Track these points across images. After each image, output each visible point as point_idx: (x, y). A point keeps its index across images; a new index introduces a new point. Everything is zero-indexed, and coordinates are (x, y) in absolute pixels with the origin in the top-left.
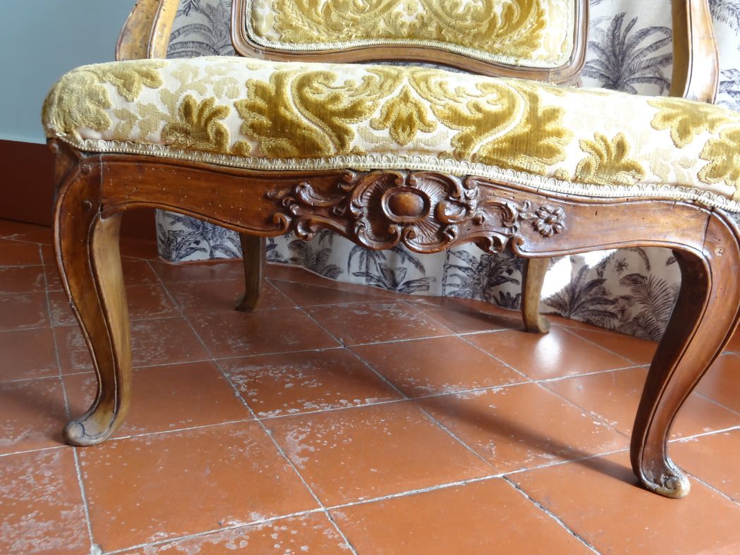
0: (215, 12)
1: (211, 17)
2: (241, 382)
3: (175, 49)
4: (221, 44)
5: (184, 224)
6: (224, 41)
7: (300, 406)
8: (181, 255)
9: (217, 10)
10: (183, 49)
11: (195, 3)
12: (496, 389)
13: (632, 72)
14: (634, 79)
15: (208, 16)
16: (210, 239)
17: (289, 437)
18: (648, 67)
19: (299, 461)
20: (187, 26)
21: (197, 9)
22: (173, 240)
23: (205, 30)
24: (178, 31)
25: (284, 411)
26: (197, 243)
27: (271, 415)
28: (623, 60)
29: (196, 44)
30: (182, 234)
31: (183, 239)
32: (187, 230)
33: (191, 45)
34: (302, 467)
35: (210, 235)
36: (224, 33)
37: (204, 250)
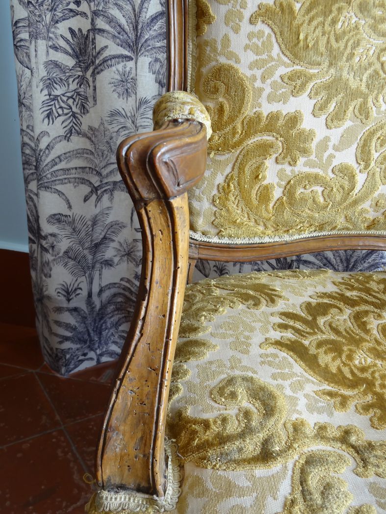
0: (96, 133)
1: (93, 139)
3: (57, 176)
4: (103, 164)
5: (72, 342)
6: (106, 161)
8: (70, 369)
9: (98, 130)
10: (65, 176)
11: (76, 128)
15: (89, 138)
16: (96, 349)
20: (69, 152)
21: (78, 133)
22: (62, 357)
23: (88, 154)
24: (59, 157)
26: (85, 355)
29: (79, 170)
30: (71, 351)
31: (72, 355)
32: (74, 346)
33: (74, 171)
35: (97, 345)
36: (106, 152)
37: (91, 359)
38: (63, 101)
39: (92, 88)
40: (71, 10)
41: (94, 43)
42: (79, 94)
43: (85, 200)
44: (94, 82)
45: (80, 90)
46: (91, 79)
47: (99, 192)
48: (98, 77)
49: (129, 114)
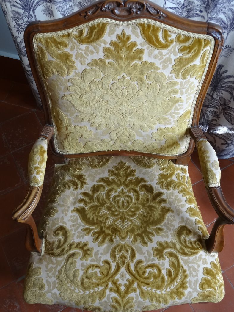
13: (222, 87)
14: (222, 89)
18: (228, 87)
28: (220, 81)
38: (23, 26)
39: (34, 17)
44: (34, 14)
45: (29, 20)
48: (36, 11)
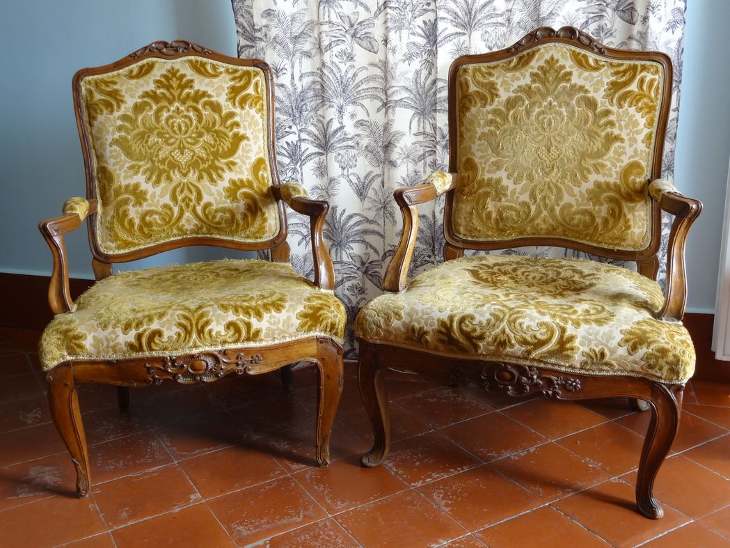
2: (390, 465)
7: (430, 476)
12: (532, 450)
17: (434, 497)
19: (447, 510)
25: (424, 480)
27: (419, 484)
34: (450, 513)
39: (300, 174)
40: (287, 132)
41: (300, 148)
42: (293, 179)
43: (299, 245)
44: (301, 170)
46: (299, 169)
47: (307, 239)
48: (303, 167)
49: (324, 188)
